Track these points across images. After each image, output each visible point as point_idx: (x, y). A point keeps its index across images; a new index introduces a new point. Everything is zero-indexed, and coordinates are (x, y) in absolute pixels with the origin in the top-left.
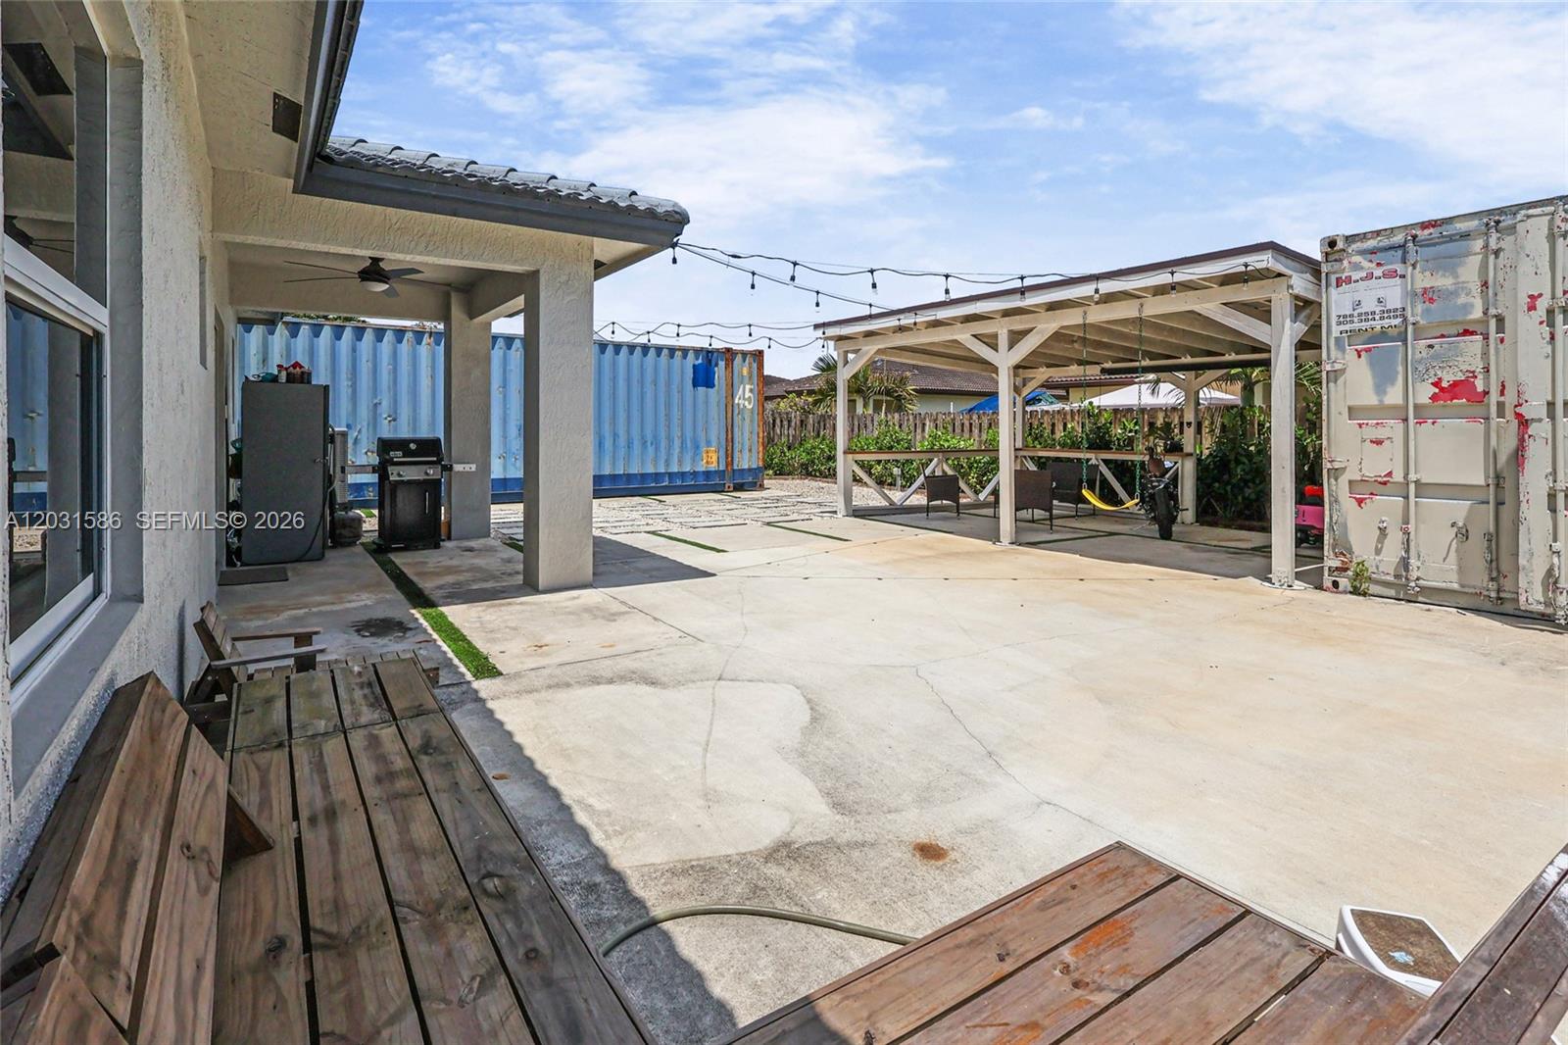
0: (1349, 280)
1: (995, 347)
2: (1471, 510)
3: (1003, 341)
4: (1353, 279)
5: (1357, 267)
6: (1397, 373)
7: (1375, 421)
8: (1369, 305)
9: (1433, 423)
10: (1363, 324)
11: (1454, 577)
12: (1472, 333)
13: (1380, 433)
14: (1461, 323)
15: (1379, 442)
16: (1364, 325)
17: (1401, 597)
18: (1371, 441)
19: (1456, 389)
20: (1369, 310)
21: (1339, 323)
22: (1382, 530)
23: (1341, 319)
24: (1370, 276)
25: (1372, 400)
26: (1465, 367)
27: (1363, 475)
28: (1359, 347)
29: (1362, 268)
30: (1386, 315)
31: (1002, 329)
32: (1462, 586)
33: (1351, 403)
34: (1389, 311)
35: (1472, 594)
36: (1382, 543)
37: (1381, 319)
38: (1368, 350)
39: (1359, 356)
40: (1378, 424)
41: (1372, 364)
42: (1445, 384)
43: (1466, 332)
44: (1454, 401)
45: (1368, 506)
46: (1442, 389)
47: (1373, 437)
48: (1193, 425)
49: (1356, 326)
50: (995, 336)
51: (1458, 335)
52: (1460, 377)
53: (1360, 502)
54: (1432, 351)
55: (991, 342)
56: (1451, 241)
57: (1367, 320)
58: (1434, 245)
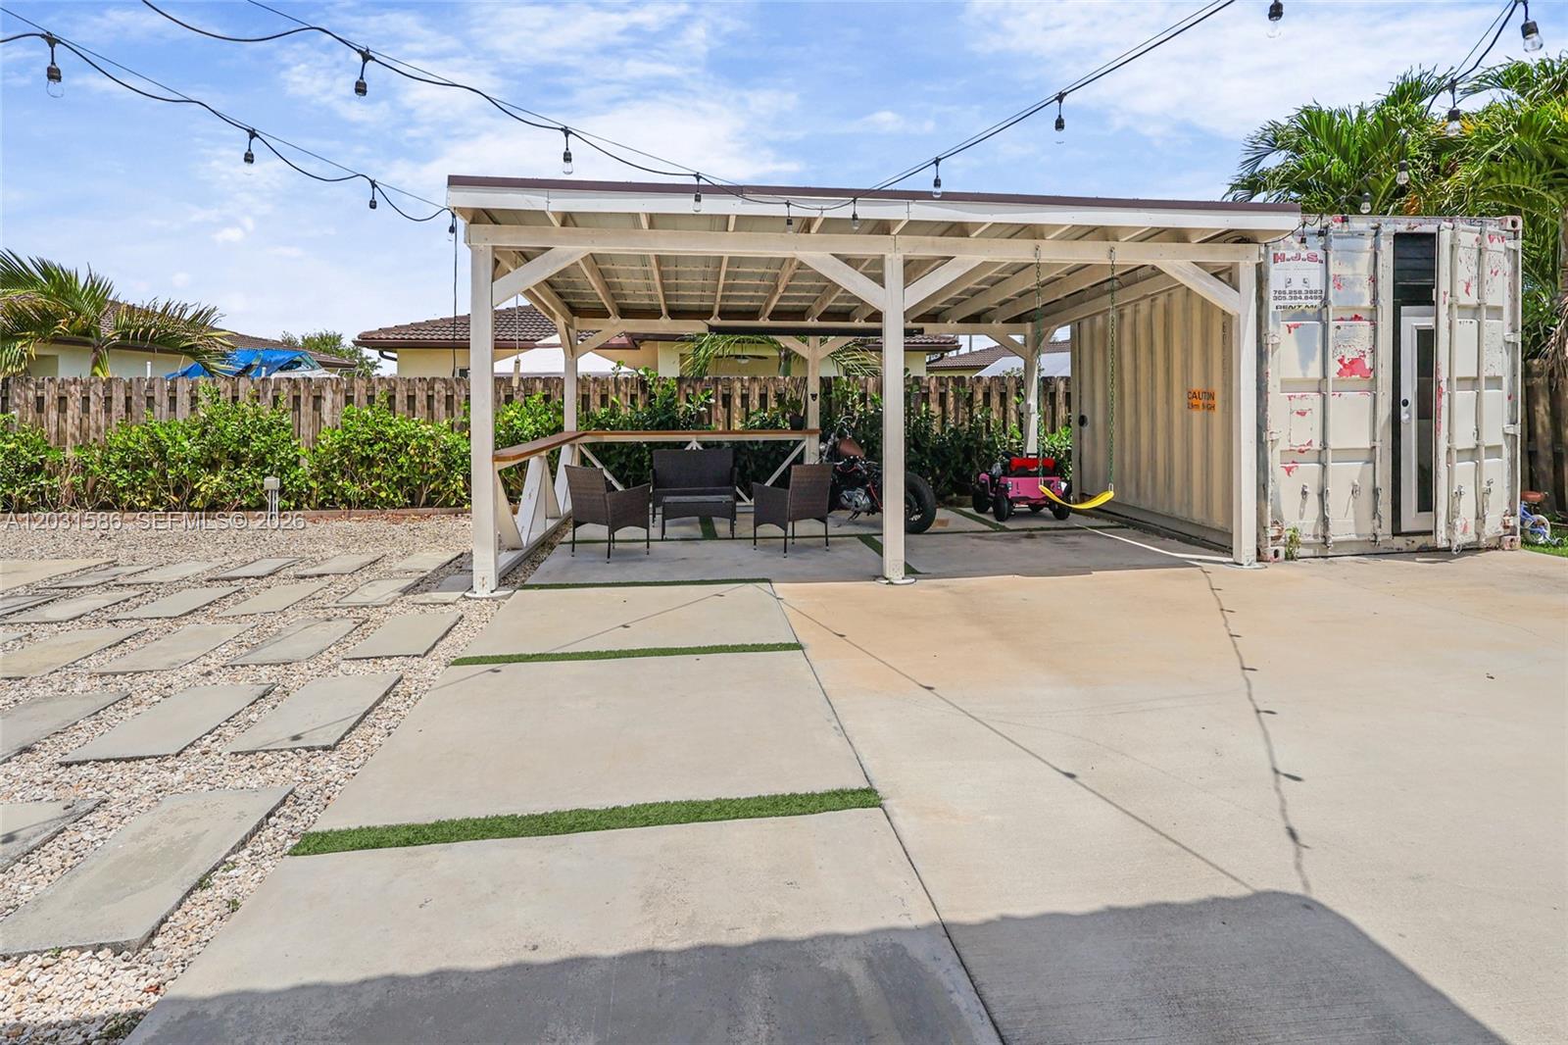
0: (1283, 258)
1: (880, 280)
2: (1363, 468)
3: (894, 272)
4: (1286, 257)
5: (1289, 247)
6: (1316, 349)
7: (1300, 394)
8: (1297, 285)
9: (1340, 395)
10: (1293, 301)
11: (1352, 529)
12: (1360, 319)
13: (1304, 405)
14: (1354, 309)
15: (1302, 414)
16: (1294, 303)
17: (1317, 554)
18: (1298, 413)
19: (1354, 366)
20: (1297, 289)
21: (1276, 298)
22: (1304, 493)
23: (1277, 295)
24: (1298, 257)
25: (1298, 374)
26: (1359, 348)
27: (1291, 446)
28: (1290, 323)
29: (1293, 248)
30: (1309, 295)
31: (894, 253)
32: (1358, 535)
33: (1284, 376)
34: (1311, 292)
35: (1363, 541)
36: (1304, 507)
37: (1306, 298)
38: (1296, 327)
39: (1290, 332)
40: (1302, 396)
41: (1299, 340)
42: (1346, 362)
43: (1357, 318)
44: (1353, 376)
45: (1295, 473)
46: (1345, 365)
47: (1298, 409)
48: (818, 397)
49: (1288, 302)
50: (880, 262)
51: (1351, 319)
52: (1356, 356)
53: (1289, 470)
54: (1339, 331)
55: (875, 272)
56: (1353, 237)
57: (1295, 298)
58: (1342, 237)
